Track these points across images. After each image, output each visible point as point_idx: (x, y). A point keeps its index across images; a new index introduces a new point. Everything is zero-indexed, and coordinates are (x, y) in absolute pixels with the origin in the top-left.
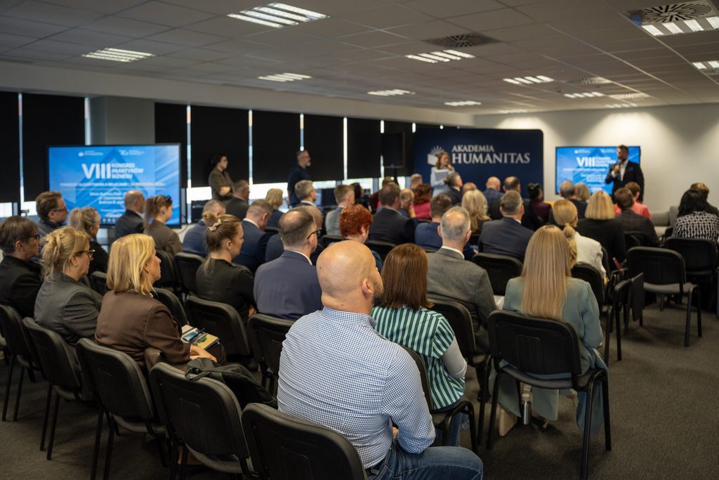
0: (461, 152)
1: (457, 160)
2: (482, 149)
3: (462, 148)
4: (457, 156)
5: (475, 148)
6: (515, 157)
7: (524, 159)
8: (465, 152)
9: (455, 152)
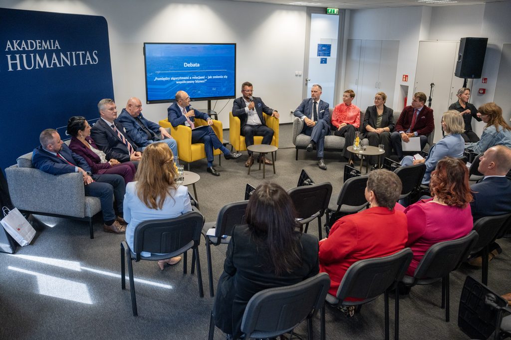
0: (18, 52)
1: (14, 66)
2: (46, 45)
3: (20, 45)
4: (14, 58)
5: (37, 44)
6: (84, 56)
7: (93, 59)
8: (24, 51)
9: (9, 52)
